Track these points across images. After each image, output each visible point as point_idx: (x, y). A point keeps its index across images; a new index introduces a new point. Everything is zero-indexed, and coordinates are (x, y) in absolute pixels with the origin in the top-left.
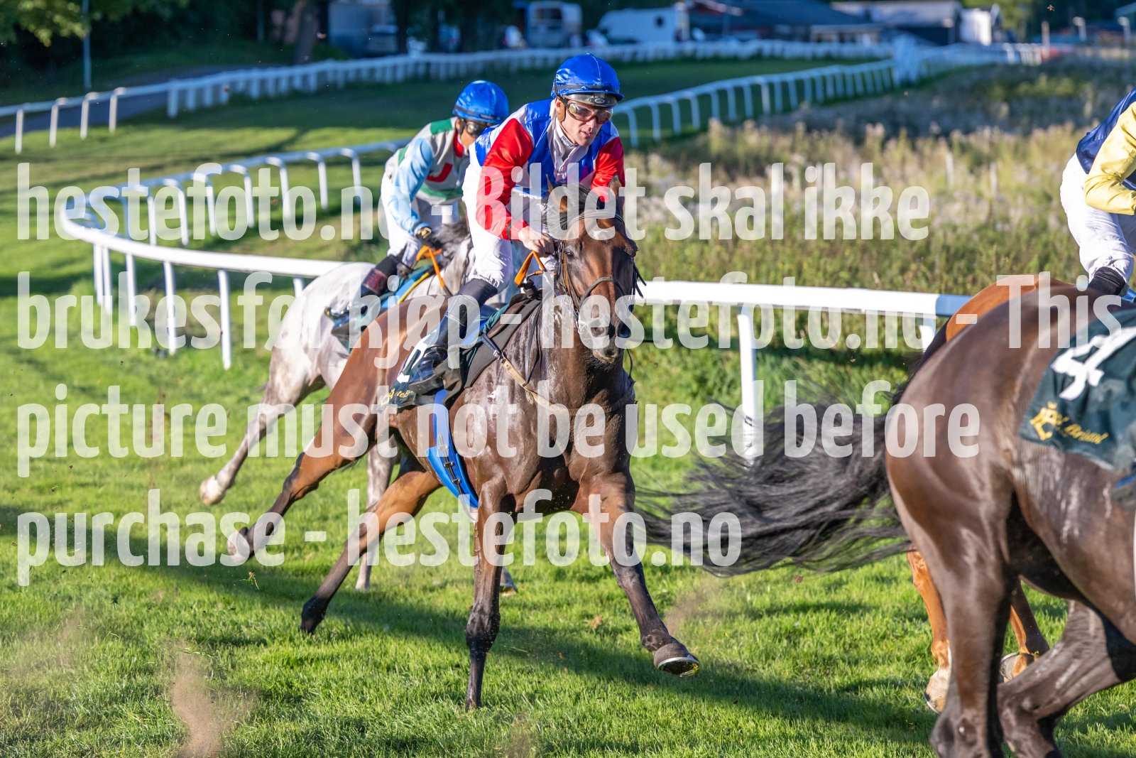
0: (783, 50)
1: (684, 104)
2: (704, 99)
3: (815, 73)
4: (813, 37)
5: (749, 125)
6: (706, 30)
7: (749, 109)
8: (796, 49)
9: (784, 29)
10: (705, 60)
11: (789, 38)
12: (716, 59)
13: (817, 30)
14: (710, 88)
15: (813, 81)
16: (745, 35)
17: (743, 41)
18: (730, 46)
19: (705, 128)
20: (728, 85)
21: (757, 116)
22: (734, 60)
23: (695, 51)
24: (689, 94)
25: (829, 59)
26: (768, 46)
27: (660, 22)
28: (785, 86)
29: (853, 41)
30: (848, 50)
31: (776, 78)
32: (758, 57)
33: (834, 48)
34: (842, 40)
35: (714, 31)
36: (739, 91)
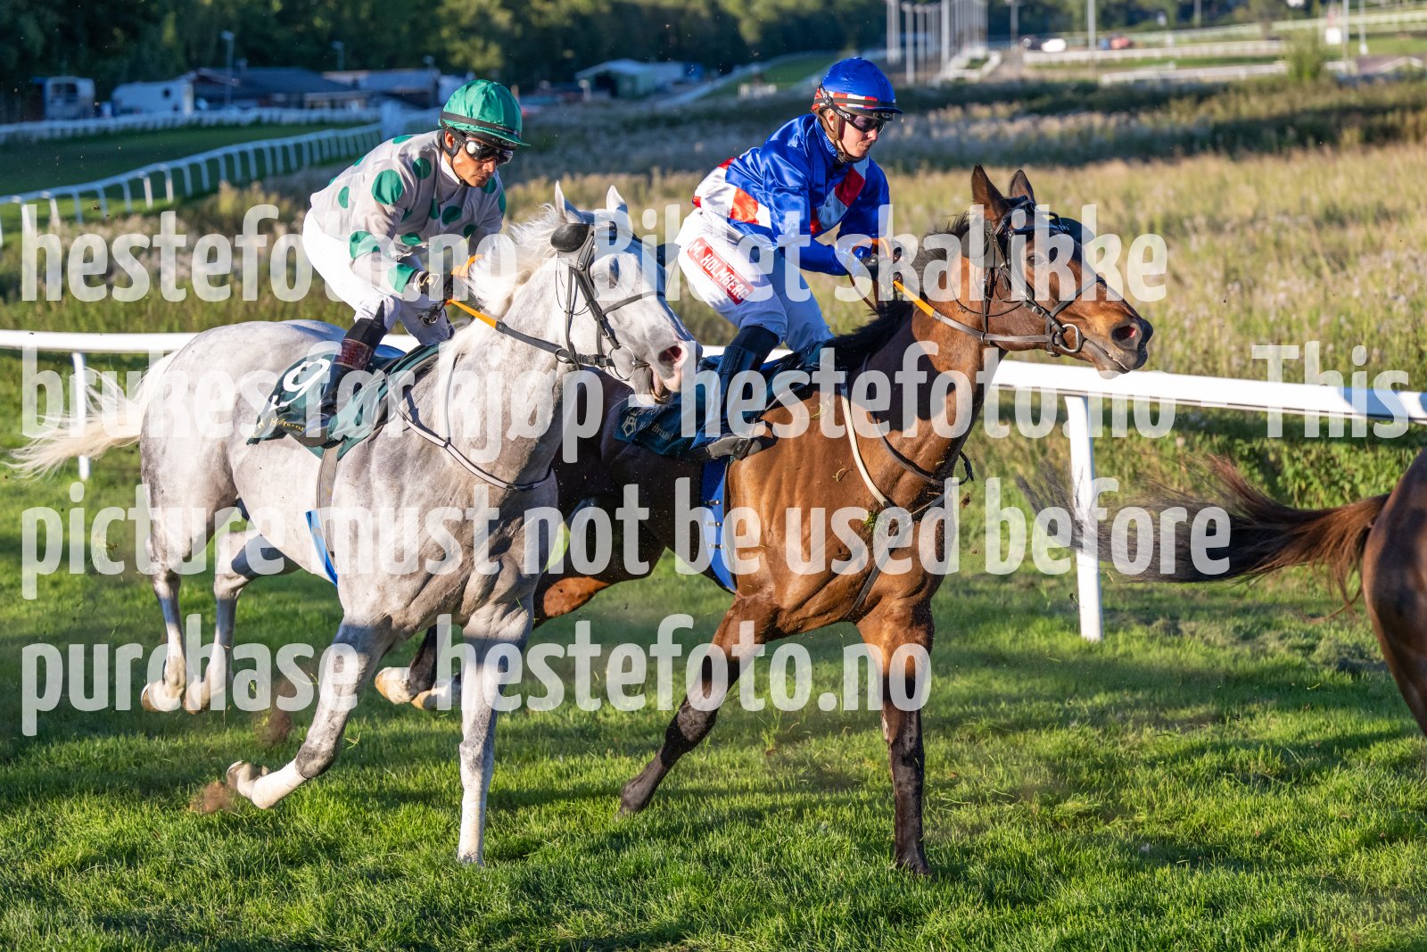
0: (280, 117)
1: (195, 168)
2: (212, 163)
3: (312, 137)
4: (307, 104)
5: (256, 186)
6: (210, 100)
7: (253, 171)
8: (291, 115)
9: (280, 97)
10: (209, 128)
11: (286, 105)
12: (220, 126)
13: (310, 97)
14: (217, 153)
15: (310, 144)
16: (245, 104)
17: (244, 109)
18: (232, 114)
19: (215, 190)
20: (234, 149)
21: (261, 177)
22: (236, 126)
23: (200, 120)
24: (200, 159)
25: (322, 124)
26: (267, 114)
27: (167, 93)
28: (285, 149)
29: (343, 107)
30: (339, 115)
31: (277, 143)
32: (257, 123)
33: (327, 113)
34: (333, 105)
35: (216, 102)
36: (244, 155)
